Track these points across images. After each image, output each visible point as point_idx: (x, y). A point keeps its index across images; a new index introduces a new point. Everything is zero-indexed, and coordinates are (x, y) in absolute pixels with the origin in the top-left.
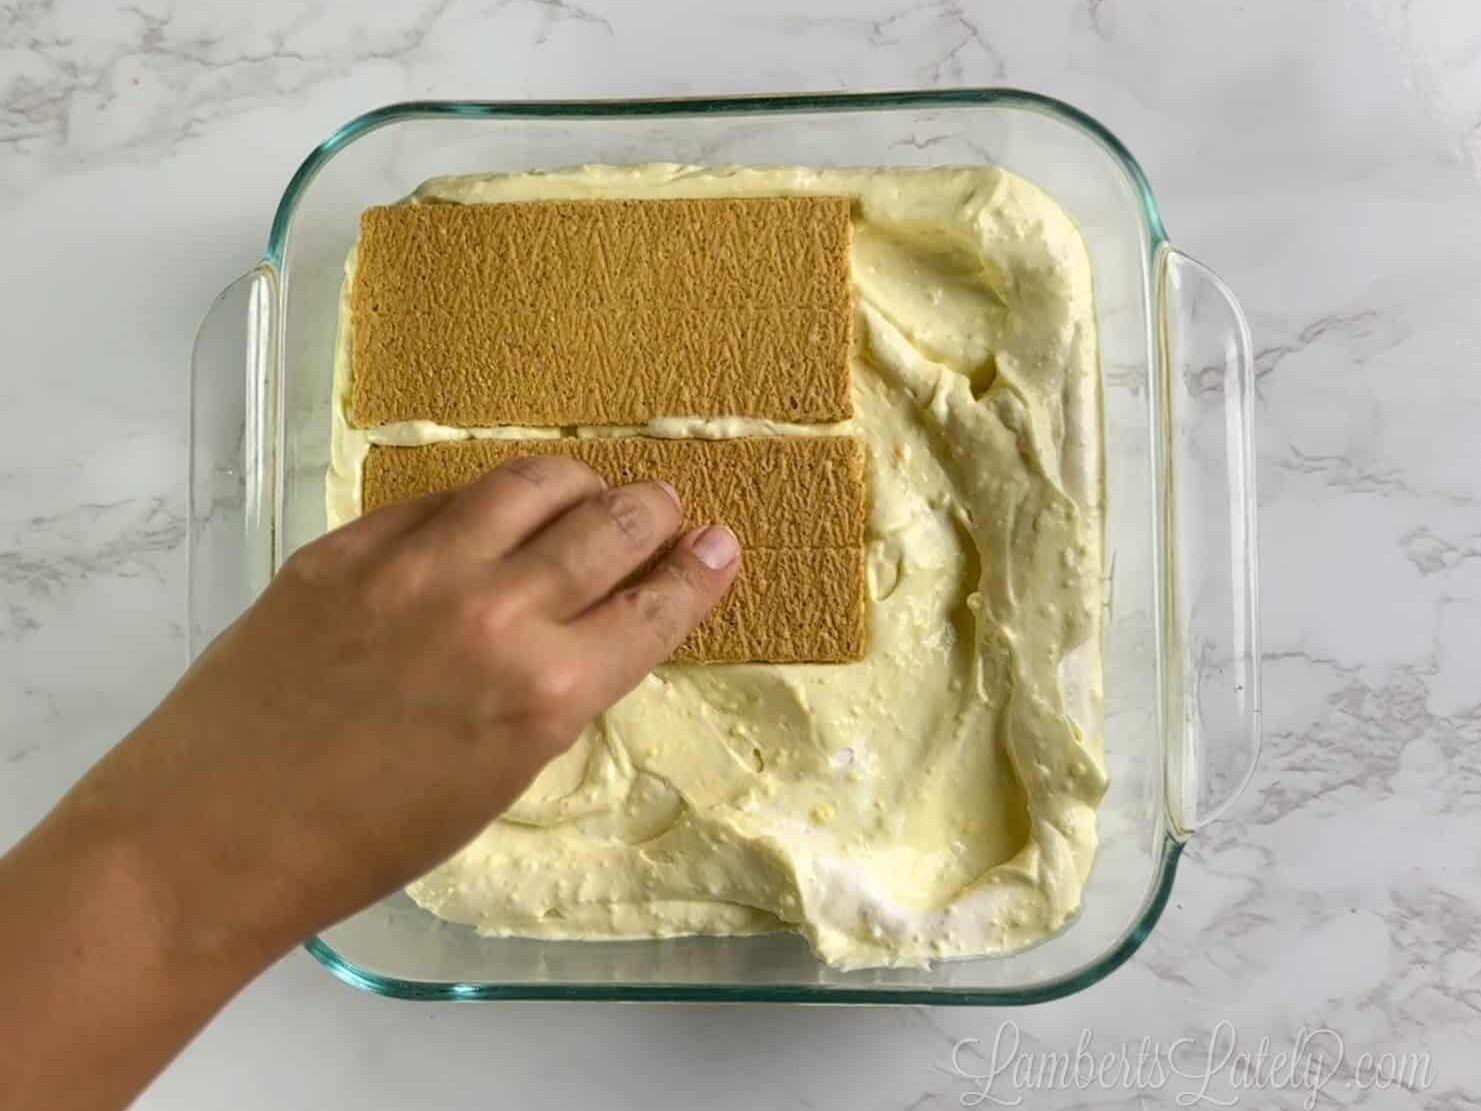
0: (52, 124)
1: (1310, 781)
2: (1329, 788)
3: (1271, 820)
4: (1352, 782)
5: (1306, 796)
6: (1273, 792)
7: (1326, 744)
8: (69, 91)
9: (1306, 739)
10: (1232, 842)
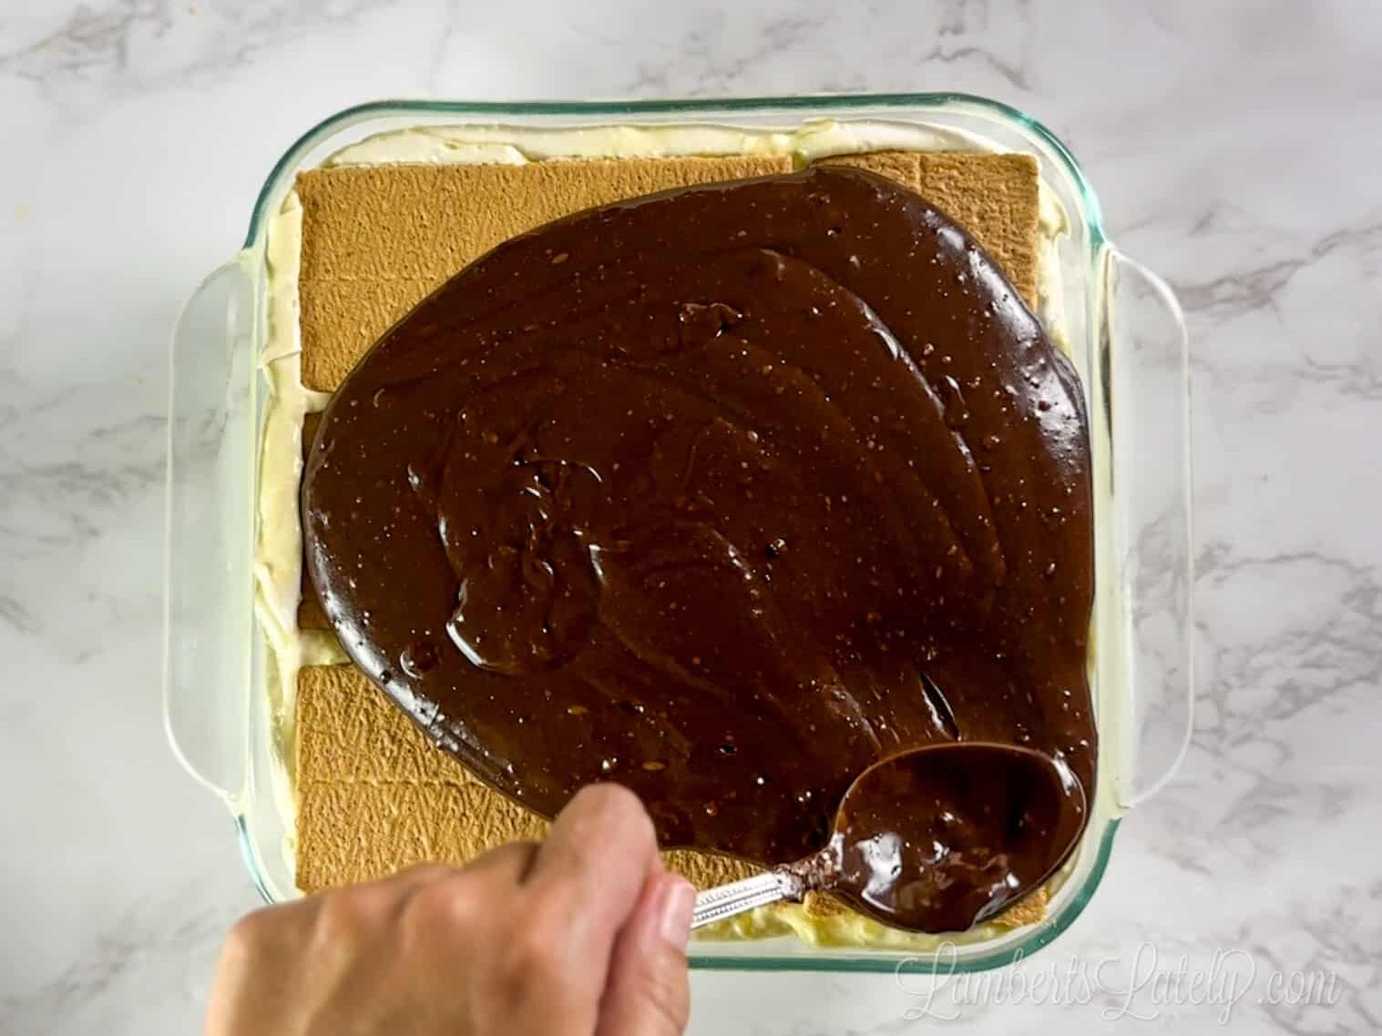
0: (111, 52)
1: (1325, 678)
2: (1340, 684)
3: (1284, 716)
4: (1362, 678)
5: (1319, 693)
6: (1289, 689)
7: (1339, 642)
8: (127, 19)
9: (1320, 637)
10: (1247, 738)
